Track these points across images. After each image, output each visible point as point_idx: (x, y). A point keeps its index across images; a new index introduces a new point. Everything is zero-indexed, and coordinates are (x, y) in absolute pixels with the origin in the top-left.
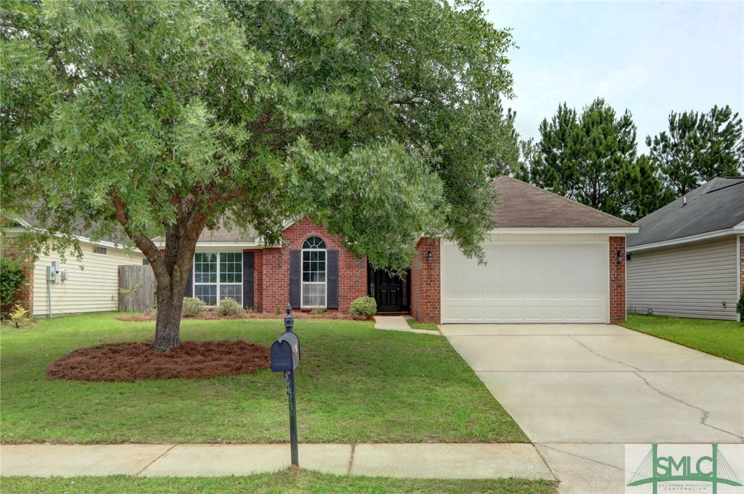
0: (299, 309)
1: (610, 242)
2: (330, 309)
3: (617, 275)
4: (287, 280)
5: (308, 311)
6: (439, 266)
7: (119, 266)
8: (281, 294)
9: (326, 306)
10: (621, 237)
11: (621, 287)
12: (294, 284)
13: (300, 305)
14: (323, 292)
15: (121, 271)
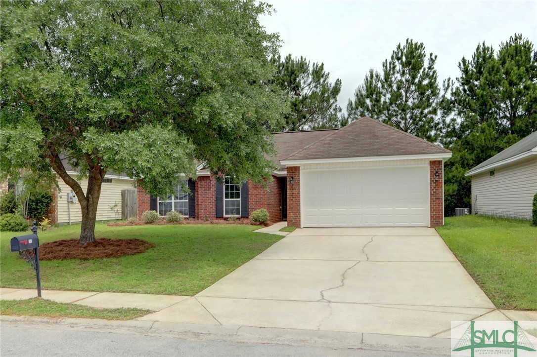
0: (222, 217)
1: (430, 165)
2: (243, 217)
3: (436, 190)
4: (214, 198)
5: (226, 219)
6: (299, 187)
7: (122, 190)
8: (211, 208)
9: (240, 216)
10: (439, 161)
11: (439, 199)
12: (219, 200)
13: (223, 214)
14: (238, 205)
15: (123, 193)
